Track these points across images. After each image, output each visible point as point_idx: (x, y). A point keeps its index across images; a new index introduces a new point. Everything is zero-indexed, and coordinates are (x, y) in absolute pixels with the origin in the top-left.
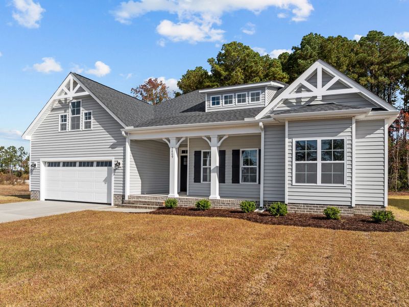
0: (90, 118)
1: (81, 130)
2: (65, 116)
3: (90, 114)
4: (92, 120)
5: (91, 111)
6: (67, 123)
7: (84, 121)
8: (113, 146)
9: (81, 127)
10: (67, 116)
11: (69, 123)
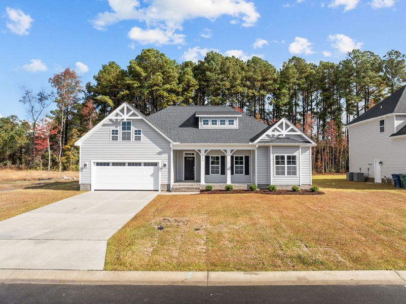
0: (140, 134)
1: (131, 141)
2: (117, 131)
3: (140, 131)
4: (142, 135)
5: (141, 129)
6: (118, 135)
7: (134, 135)
8: (160, 153)
9: (131, 139)
10: (119, 131)
11: (120, 135)
